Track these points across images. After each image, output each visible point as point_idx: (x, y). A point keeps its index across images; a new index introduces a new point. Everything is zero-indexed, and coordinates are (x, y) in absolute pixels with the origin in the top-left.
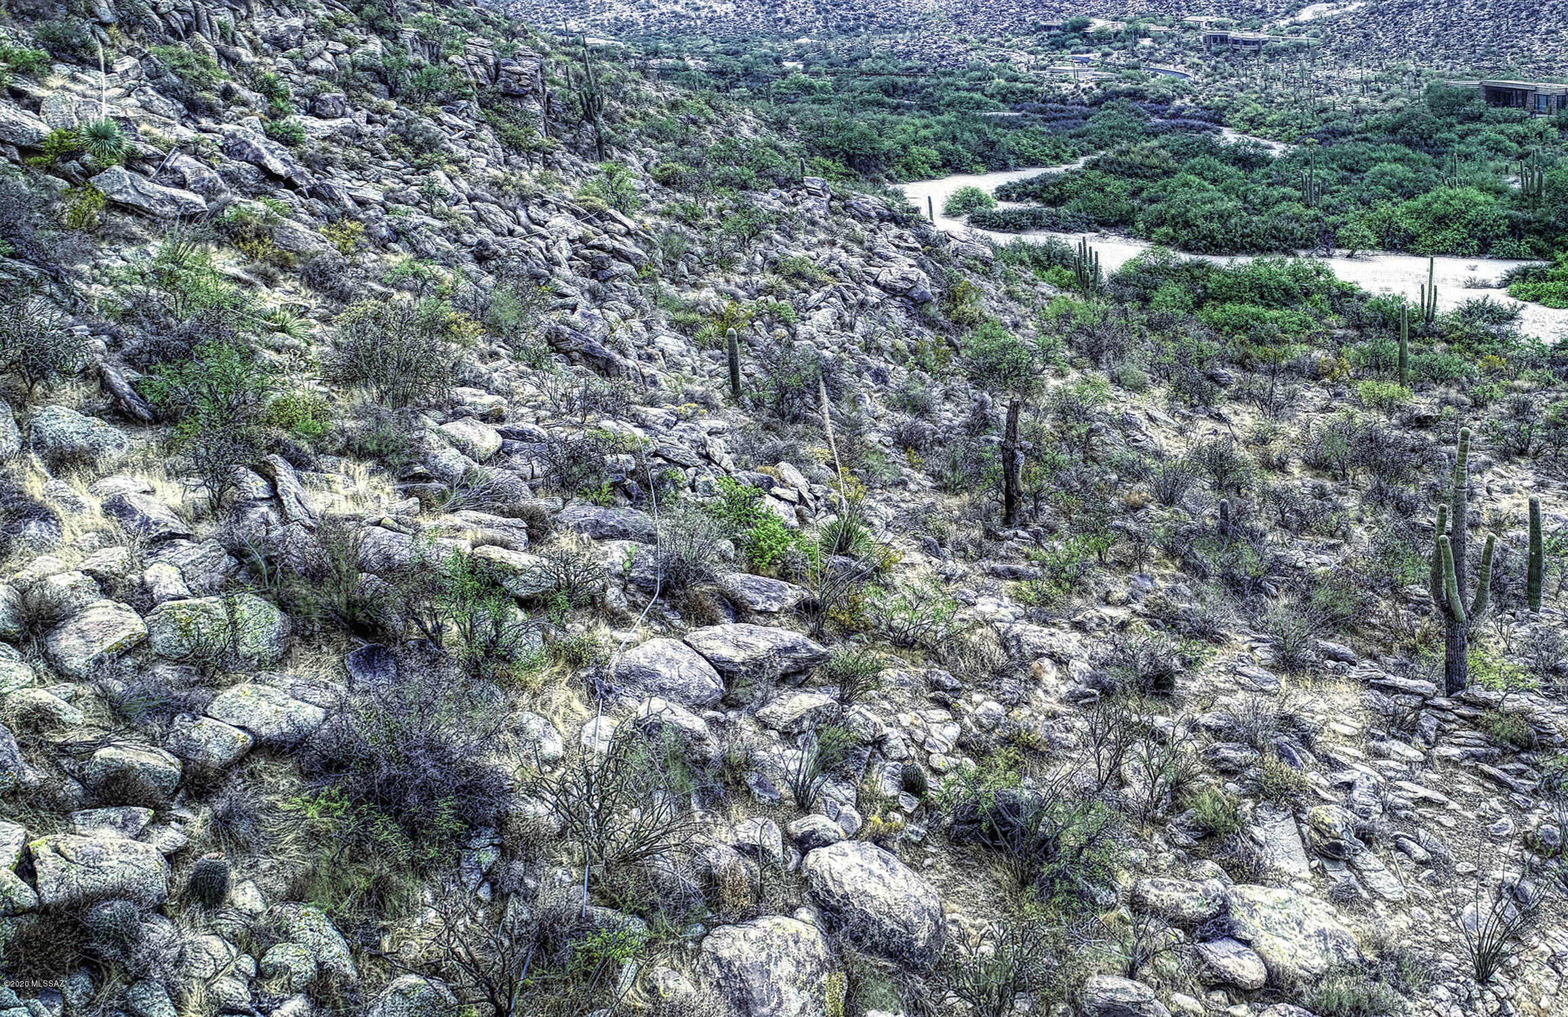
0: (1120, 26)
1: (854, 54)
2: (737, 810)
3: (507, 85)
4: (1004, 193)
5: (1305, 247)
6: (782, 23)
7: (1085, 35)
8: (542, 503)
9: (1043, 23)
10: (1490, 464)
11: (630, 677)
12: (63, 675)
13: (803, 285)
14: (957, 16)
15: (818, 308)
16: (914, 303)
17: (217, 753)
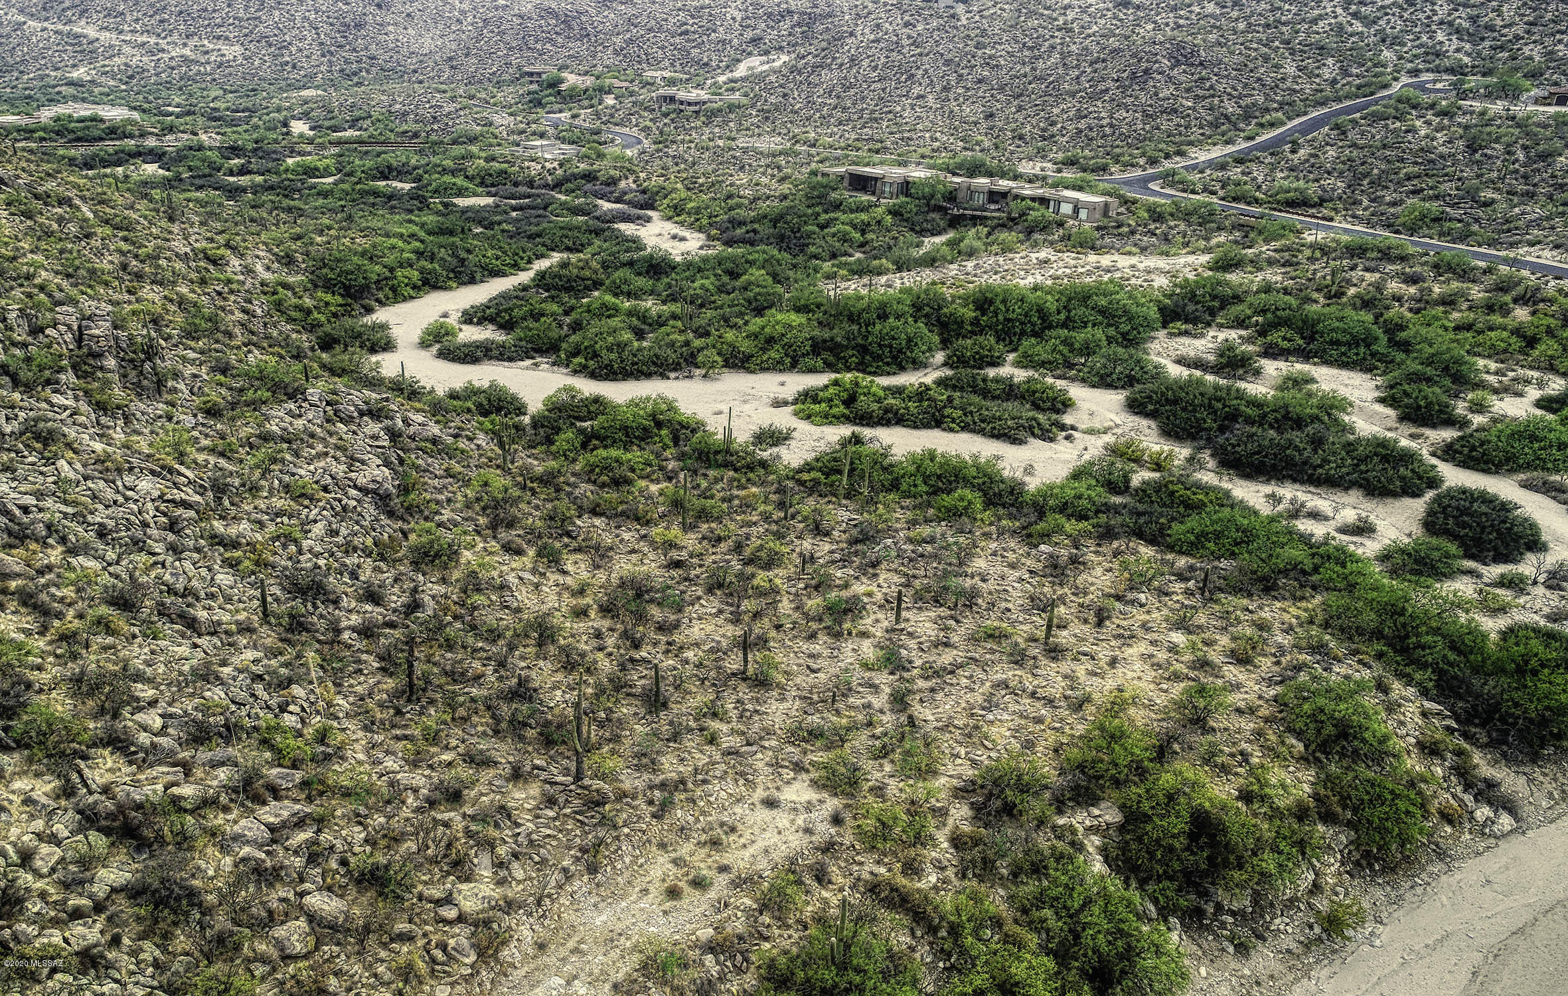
0: (589, 81)
1: (357, 113)
2: (278, 886)
3: (90, 348)
4: (470, 317)
5: (675, 370)
6: (289, 68)
7: (559, 92)
8: (185, 755)
9: (526, 69)
10: (699, 598)
11: (236, 838)
12: (41, 876)
13: (306, 502)
14: (450, 59)
15: (315, 521)
16: (382, 499)
17: (102, 895)
